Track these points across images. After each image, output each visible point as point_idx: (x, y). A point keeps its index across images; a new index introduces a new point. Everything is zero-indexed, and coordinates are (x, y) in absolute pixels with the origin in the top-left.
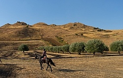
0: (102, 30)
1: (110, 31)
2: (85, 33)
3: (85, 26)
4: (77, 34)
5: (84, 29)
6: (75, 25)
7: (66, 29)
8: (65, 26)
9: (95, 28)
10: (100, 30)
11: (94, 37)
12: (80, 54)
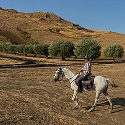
0: (83, 28)
1: (92, 32)
2: (62, 29)
3: (61, 20)
4: (50, 30)
5: (60, 24)
6: (48, 16)
7: (34, 19)
8: (31, 15)
9: (74, 25)
10: (81, 29)
11: (73, 36)
12: (64, 59)
